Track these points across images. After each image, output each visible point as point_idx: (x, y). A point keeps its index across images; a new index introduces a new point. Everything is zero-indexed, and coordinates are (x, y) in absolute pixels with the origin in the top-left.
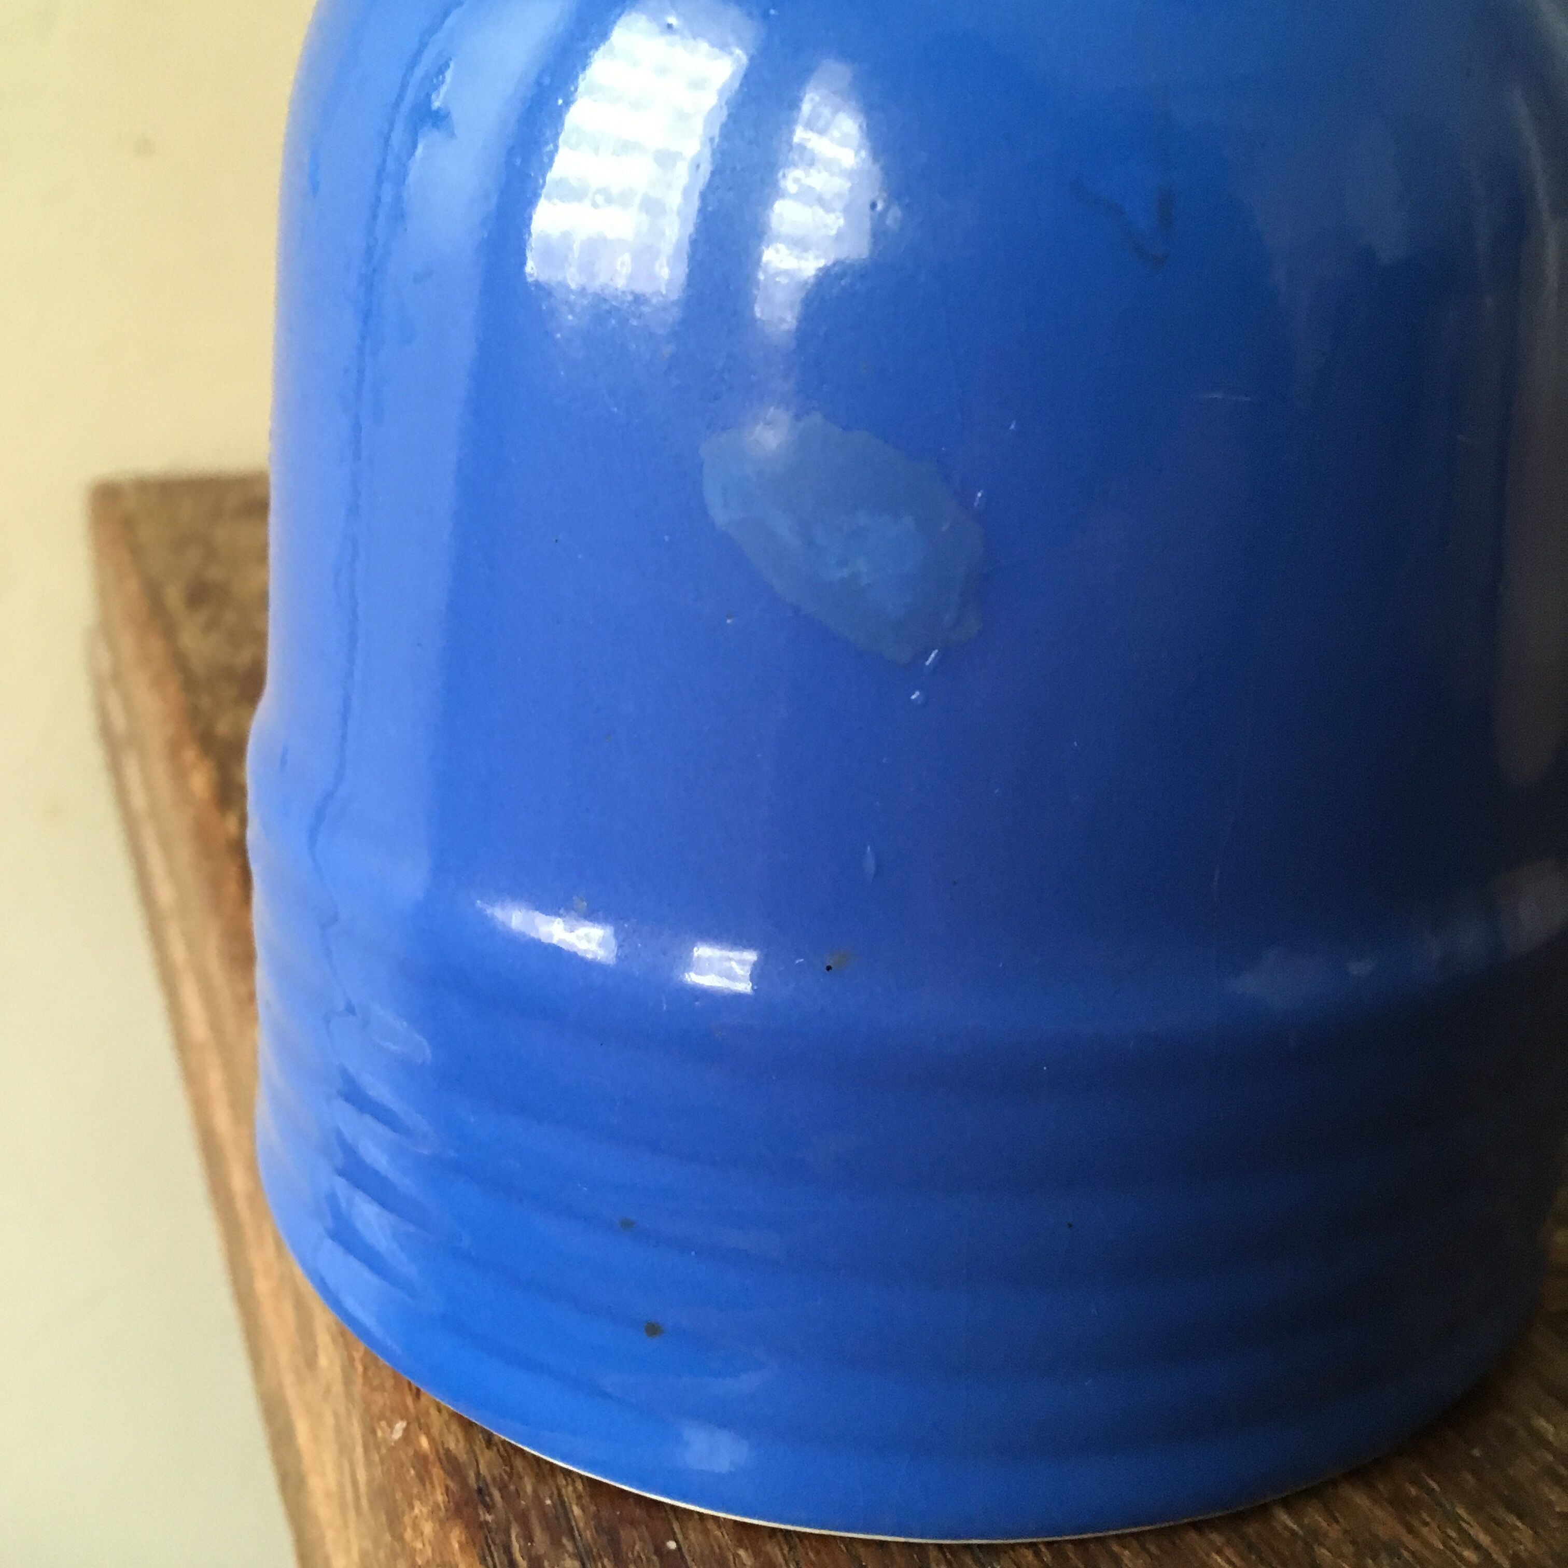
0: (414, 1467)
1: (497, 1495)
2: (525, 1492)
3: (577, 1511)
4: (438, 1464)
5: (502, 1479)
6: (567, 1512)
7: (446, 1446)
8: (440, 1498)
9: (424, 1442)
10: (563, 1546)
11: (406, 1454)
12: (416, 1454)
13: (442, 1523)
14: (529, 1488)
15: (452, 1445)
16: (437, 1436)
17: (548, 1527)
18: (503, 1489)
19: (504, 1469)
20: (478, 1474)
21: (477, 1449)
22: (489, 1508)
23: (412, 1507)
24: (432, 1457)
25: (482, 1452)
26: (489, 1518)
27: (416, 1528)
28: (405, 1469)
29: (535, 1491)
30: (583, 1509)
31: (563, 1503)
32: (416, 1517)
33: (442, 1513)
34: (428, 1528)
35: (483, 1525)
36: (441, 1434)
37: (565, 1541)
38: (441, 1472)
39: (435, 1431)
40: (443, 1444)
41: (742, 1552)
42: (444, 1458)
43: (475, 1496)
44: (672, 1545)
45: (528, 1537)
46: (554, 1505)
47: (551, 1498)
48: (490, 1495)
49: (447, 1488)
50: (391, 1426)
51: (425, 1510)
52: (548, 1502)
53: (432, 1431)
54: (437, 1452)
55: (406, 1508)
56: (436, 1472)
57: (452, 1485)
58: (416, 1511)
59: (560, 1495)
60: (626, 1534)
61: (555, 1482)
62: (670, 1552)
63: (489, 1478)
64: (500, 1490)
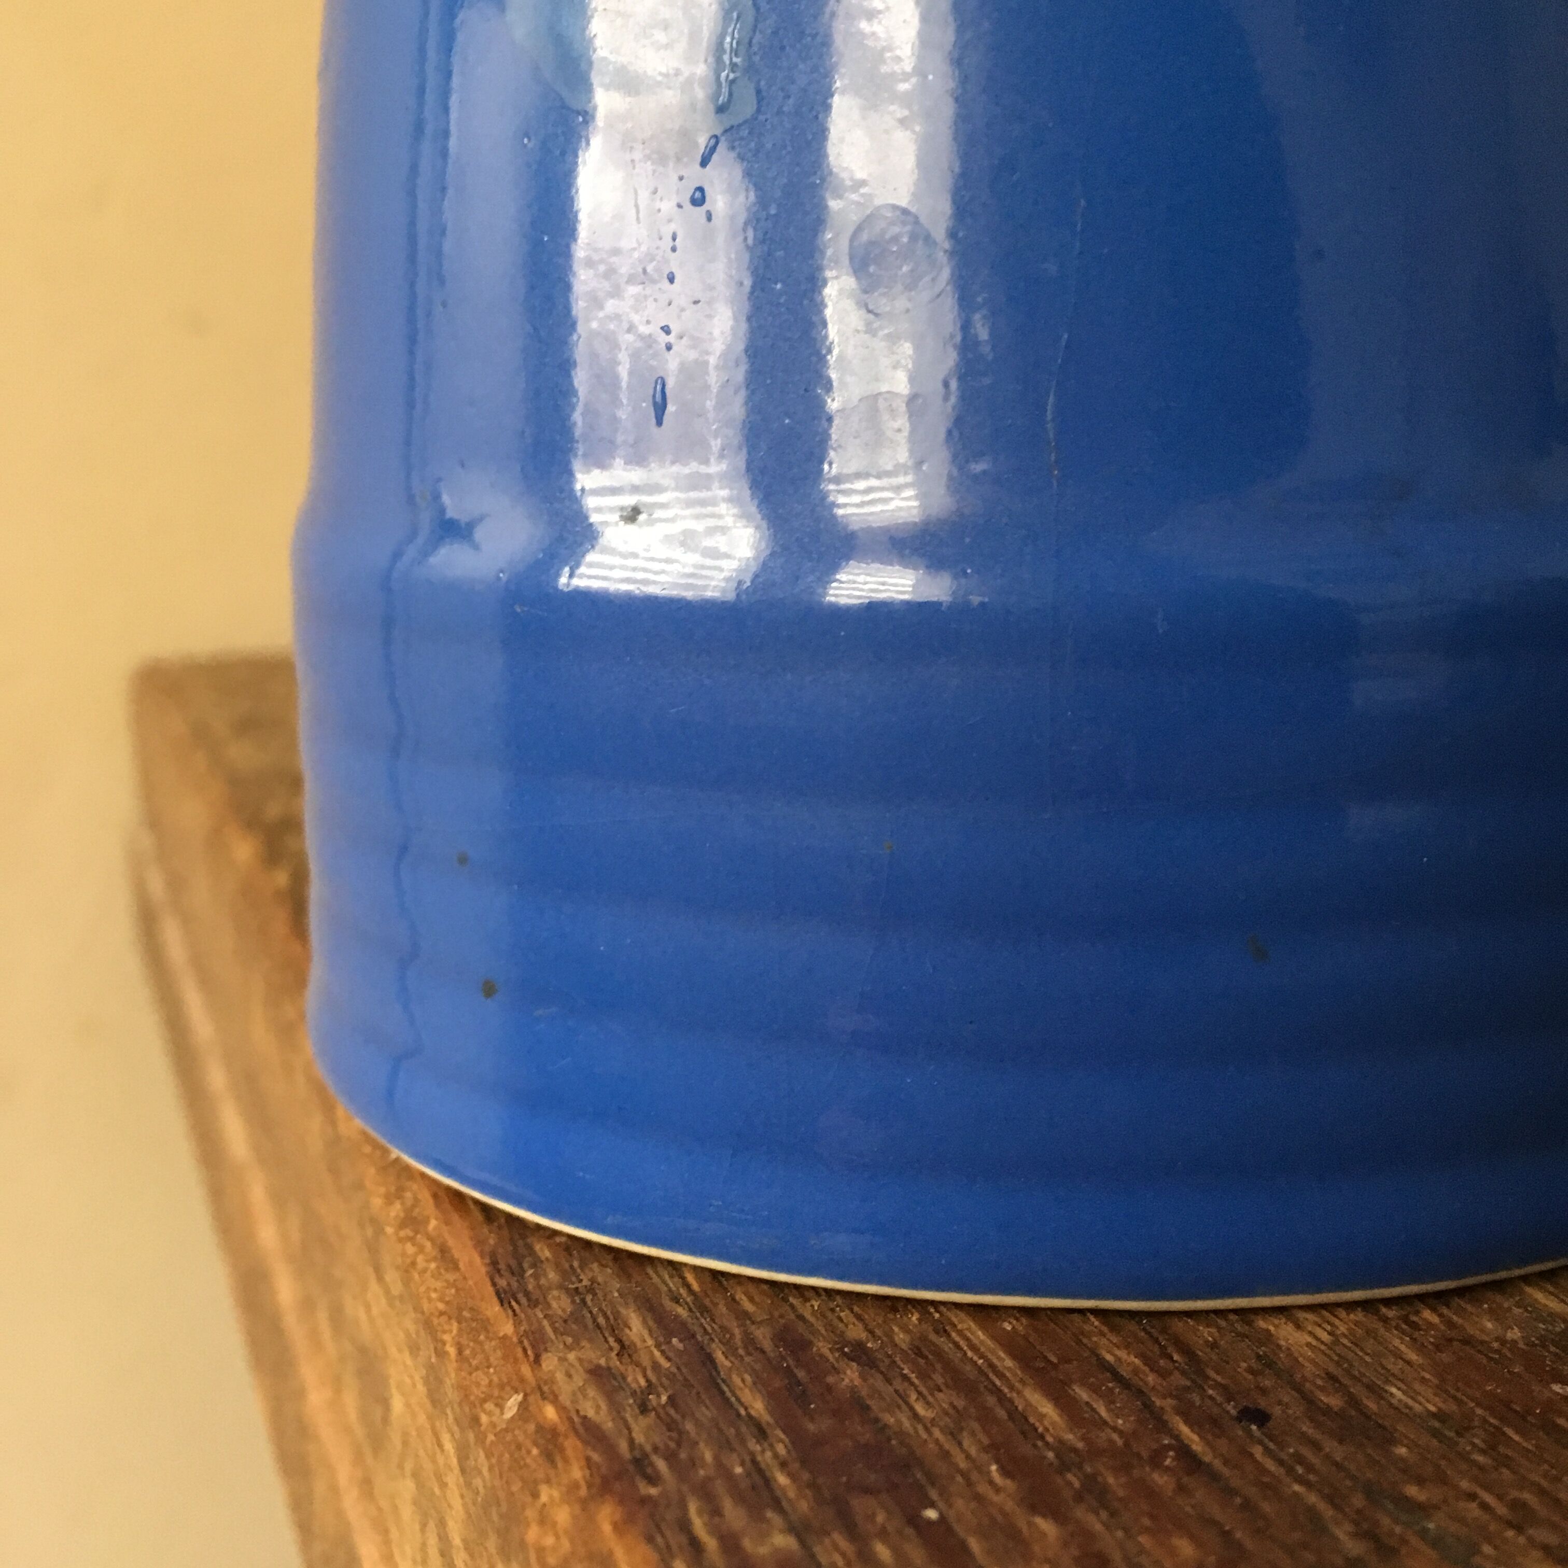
0: (536, 1444)
1: (661, 1465)
2: (702, 1459)
3: (782, 1479)
4: (572, 1434)
5: (667, 1447)
6: (768, 1482)
7: (582, 1413)
8: (577, 1473)
9: (550, 1412)
10: (768, 1521)
11: (525, 1432)
12: (540, 1429)
13: (584, 1503)
14: (708, 1456)
15: (591, 1413)
16: (568, 1403)
17: (740, 1498)
18: (671, 1457)
19: (669, 1436)
20: (631, 1442)
21: (628, 1416)
22: (653, 1479)
23: (535, 1495)
24: (562, 1428)
25: (636, 1420)
26: (653, 1491)
27: (544, 1520)
28: (524, 1451)
29: (716, 1458)
30: (791, 1475)
31: (760, 1471)
32: (544, 1505)
33: (583, 1492)
34: (563, 1516)
35: (645, 1501)
36: (574, 1401)
37: (769, 1514)
38: (579, 1443)
39: (565, 1399)
40: (578, 1411)
41: (1039, 1520)
42: (581, 1430)
43: (631, 1468)
44: (931, 1514)
45: (716, 1512)
46: (748, 1474)
47: (742, 1464)
48: (652, 1464)
49: (588, 1459)
50: (500, 1406)
51: (556, 1494)
52: (739, 1470)
53: (560, 1398)
54: (570, 1419)
55: (529, 1499)
56: (571, 1445)
57: (596, 1457)
58: (544, 1498)
59: (754, 1462)
60: (860, 1505)
61: (746, 1447)
62: (929, 1522)
63: (648, 1448)
64: (666, 1459)
